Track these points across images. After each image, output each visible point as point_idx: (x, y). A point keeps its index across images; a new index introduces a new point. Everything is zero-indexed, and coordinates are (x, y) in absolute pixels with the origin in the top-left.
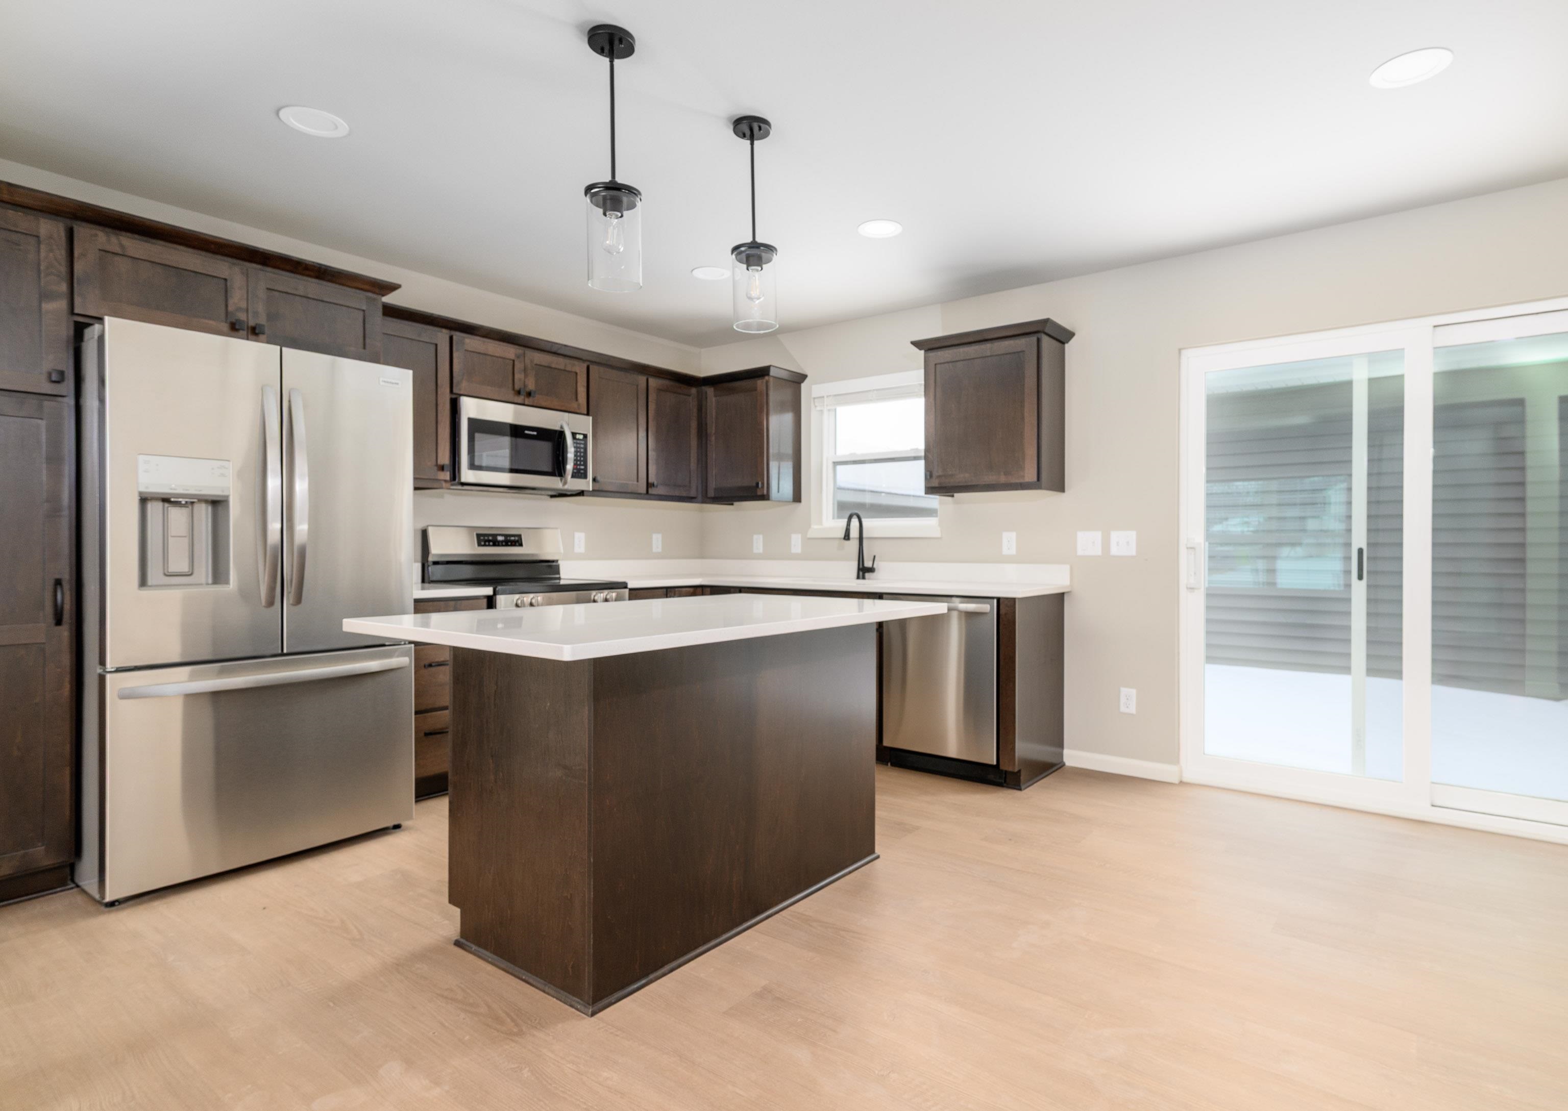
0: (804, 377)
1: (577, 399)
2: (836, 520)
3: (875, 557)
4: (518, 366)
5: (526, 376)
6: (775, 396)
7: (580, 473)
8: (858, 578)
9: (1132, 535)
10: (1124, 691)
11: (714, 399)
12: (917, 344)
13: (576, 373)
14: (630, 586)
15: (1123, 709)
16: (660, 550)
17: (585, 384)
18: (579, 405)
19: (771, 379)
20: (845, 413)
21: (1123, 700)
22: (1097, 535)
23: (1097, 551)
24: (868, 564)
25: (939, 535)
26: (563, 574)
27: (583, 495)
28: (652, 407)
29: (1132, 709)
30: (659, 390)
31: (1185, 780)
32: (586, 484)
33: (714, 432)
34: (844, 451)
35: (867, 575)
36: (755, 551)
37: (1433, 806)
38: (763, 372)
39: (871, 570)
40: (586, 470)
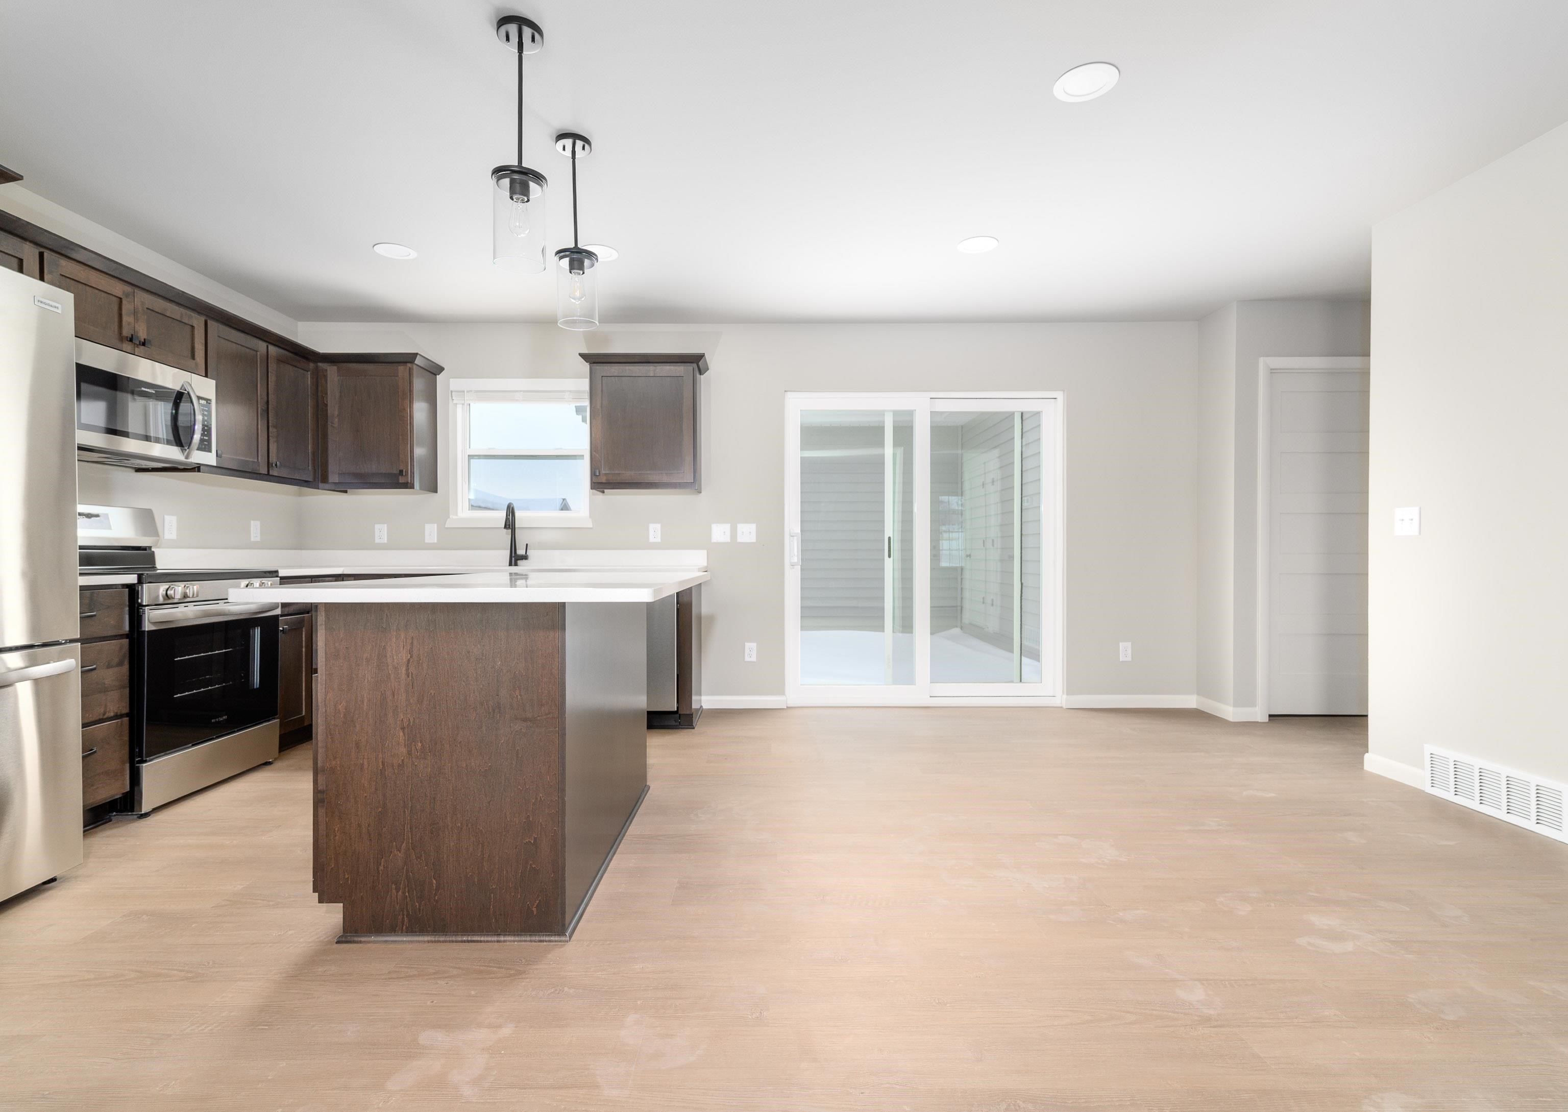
0: (442, 369)
1: (193, 357)
2: (470, 511)
3: (527, 545)
4: (126, 306)
5: (136, 319)
6: (418, 384)
7: (205, 446)
8: (510, 564)
9: (752, 527)
10: (748, 645)
11: (336, 379)
12: (584, 356)
13: (193, 327)
14: (281, 575)
15: (747, 659)
16: (258, 539)
17: (203, 342)
18: (196, 364)
19: (415, 367)
20: (479, 409)
21: (747, 651)
22: (727, 527)
23: (727, 539)
24: (521, 552)
25: (592, 527)
26: (159, 565)
27: (199, 471)
28: (272, 379)
29: (754, 659)
30: (280, 360)
31: (789, 706)
32: (209, 458)
33: (336, 413)
34: (478, 447)
35: (519, 562)
36: (377, 541)
37: (931, 697)
38: (410, 358)
39: (525, 557)
40: (209, 441)
